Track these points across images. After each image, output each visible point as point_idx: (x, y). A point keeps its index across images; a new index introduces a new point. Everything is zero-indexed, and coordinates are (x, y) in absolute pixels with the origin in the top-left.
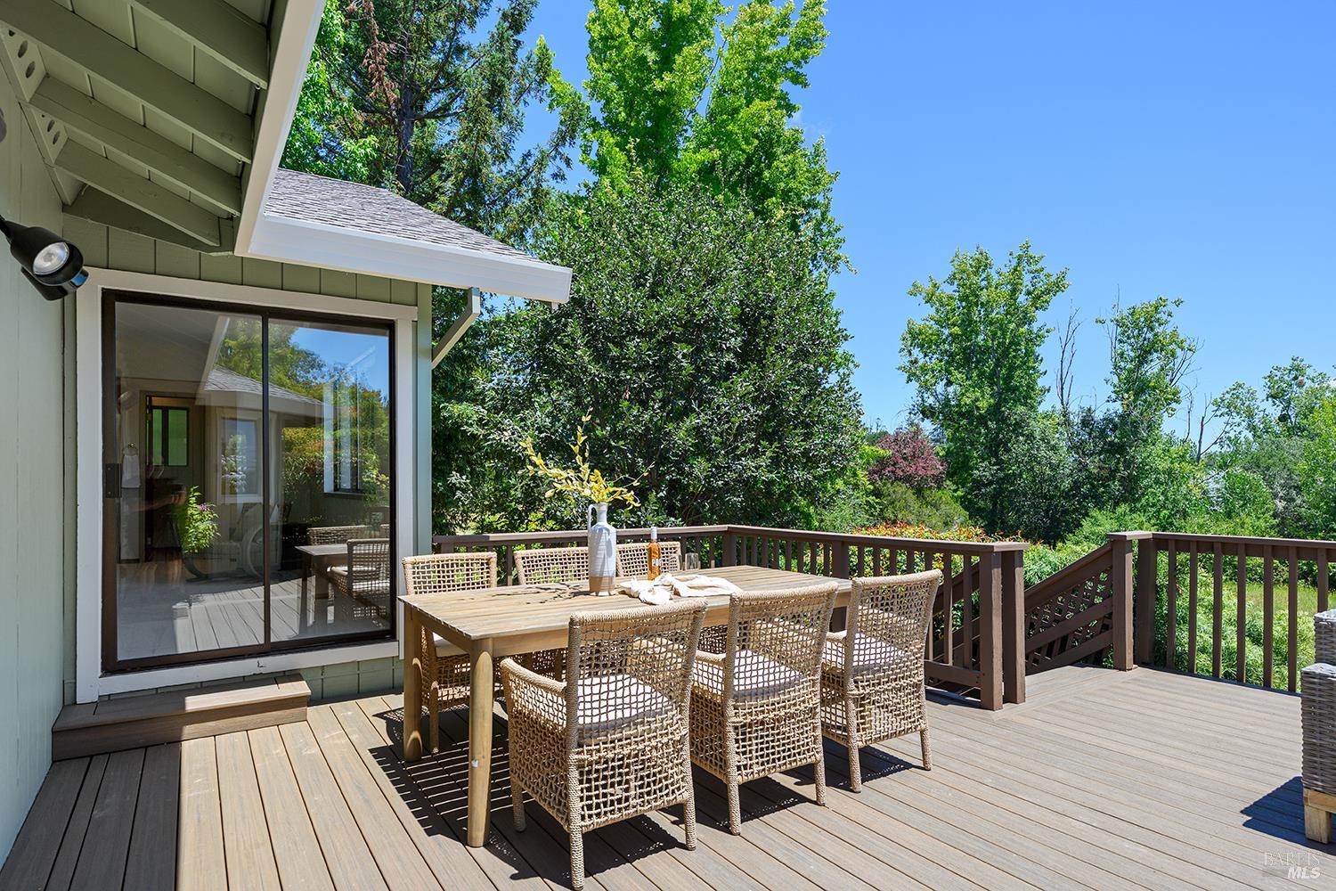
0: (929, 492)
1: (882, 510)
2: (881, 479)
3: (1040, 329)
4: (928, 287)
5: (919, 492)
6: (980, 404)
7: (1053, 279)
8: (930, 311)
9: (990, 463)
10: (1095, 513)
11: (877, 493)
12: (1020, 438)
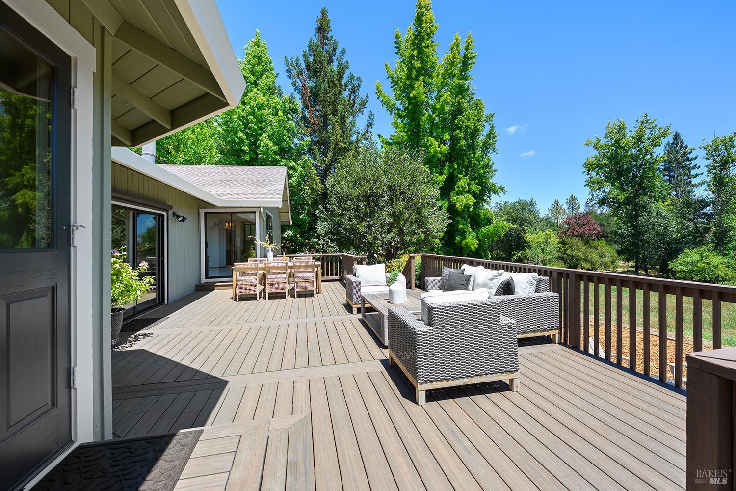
0: (592, 241)
1: (565, 250)
2: (566, 236)
3: (657, 157)
4: (594, 141)
5: (587, 243)
6: (619, 197)
7: (662, 130)
8: (596, 153)
9: (627, 226)
10: (687, 251)
11: (563, 243)
12: (644, 213)
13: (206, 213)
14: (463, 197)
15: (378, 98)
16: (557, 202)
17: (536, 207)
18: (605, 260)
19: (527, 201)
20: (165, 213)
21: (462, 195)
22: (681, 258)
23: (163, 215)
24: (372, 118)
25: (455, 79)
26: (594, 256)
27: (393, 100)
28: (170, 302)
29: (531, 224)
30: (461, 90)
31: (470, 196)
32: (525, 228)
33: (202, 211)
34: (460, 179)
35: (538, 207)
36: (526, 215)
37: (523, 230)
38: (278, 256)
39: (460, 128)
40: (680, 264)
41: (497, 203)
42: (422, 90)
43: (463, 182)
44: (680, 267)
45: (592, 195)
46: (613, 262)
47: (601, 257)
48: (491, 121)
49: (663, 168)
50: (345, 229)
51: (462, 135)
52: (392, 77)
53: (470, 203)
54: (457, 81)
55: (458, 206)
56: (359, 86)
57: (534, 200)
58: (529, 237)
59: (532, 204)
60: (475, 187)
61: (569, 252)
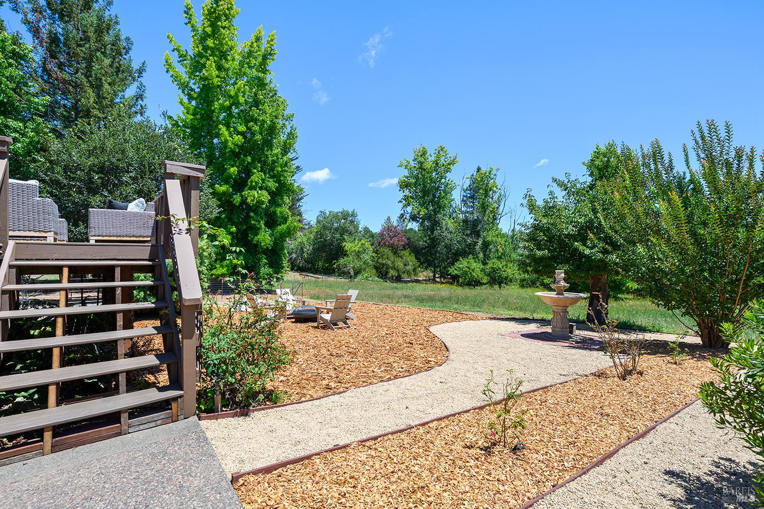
0: (399, 252)
1: (377, 259)
2: (379, 246)
4: (405, 163)
5: (395, 253)
6: (421, 213)
8: (407, 173)
11: (377, 252)
12: (438, 228)
14: (256, 192)
15: (167, 71)
16: (389, 219)
17: (357, 218)
18: (409, 268)
19: (349, 211)
21: (256, 190)
22: (457, 264)
24: (142, 90)
25: (254, 70)
26: (400, 264)
27: (185, 77)
29: (351, 234)
30: (261, 84)
31: (265, 193)
32: (345, 237)
34: (253, 173)
35: (359, 217)
36: (347, 225)
37: (344, 239)
39: (255, 121)
40: (456, 269)
41: (321, 212)
42: (215, 72)
43: (257, 176)
44: (455, 272)
45: (404, 211)
46: (414, 270)
47: (405, 265)
48: (292, 120)
49: (469, 195)
51: (257, 128)
52: (178, 50)
53: (263, 199)
54: (254, 72)
55: (249, 200)
56: (129, 49)
57: (355, 211)
58: (348, 246)
59: (354, 215)
60: (272, 184)
61: (380, 261)
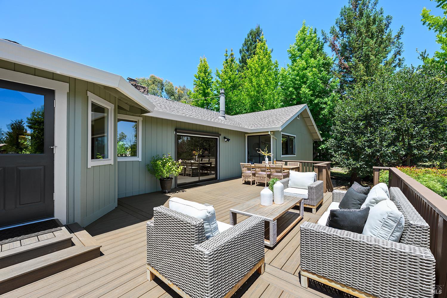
13: (248, 136)
15: (424, 24)
20: (218, 138)
23: (217, 138)
28: (220, 179)
33: (247, 135)
38: (283, 161)
50: (345, 143)
